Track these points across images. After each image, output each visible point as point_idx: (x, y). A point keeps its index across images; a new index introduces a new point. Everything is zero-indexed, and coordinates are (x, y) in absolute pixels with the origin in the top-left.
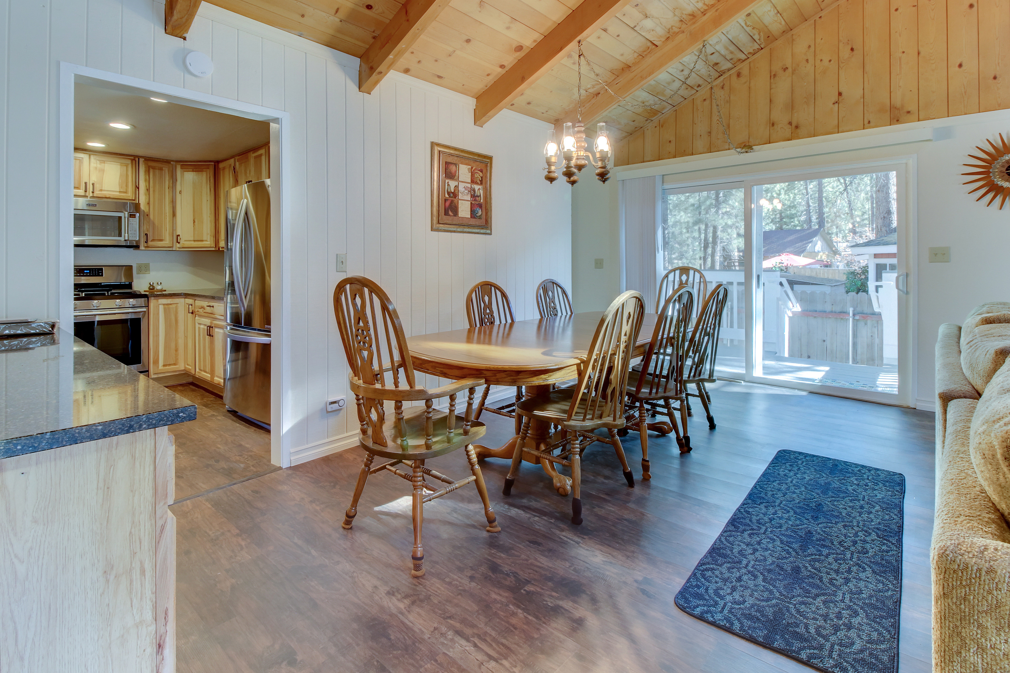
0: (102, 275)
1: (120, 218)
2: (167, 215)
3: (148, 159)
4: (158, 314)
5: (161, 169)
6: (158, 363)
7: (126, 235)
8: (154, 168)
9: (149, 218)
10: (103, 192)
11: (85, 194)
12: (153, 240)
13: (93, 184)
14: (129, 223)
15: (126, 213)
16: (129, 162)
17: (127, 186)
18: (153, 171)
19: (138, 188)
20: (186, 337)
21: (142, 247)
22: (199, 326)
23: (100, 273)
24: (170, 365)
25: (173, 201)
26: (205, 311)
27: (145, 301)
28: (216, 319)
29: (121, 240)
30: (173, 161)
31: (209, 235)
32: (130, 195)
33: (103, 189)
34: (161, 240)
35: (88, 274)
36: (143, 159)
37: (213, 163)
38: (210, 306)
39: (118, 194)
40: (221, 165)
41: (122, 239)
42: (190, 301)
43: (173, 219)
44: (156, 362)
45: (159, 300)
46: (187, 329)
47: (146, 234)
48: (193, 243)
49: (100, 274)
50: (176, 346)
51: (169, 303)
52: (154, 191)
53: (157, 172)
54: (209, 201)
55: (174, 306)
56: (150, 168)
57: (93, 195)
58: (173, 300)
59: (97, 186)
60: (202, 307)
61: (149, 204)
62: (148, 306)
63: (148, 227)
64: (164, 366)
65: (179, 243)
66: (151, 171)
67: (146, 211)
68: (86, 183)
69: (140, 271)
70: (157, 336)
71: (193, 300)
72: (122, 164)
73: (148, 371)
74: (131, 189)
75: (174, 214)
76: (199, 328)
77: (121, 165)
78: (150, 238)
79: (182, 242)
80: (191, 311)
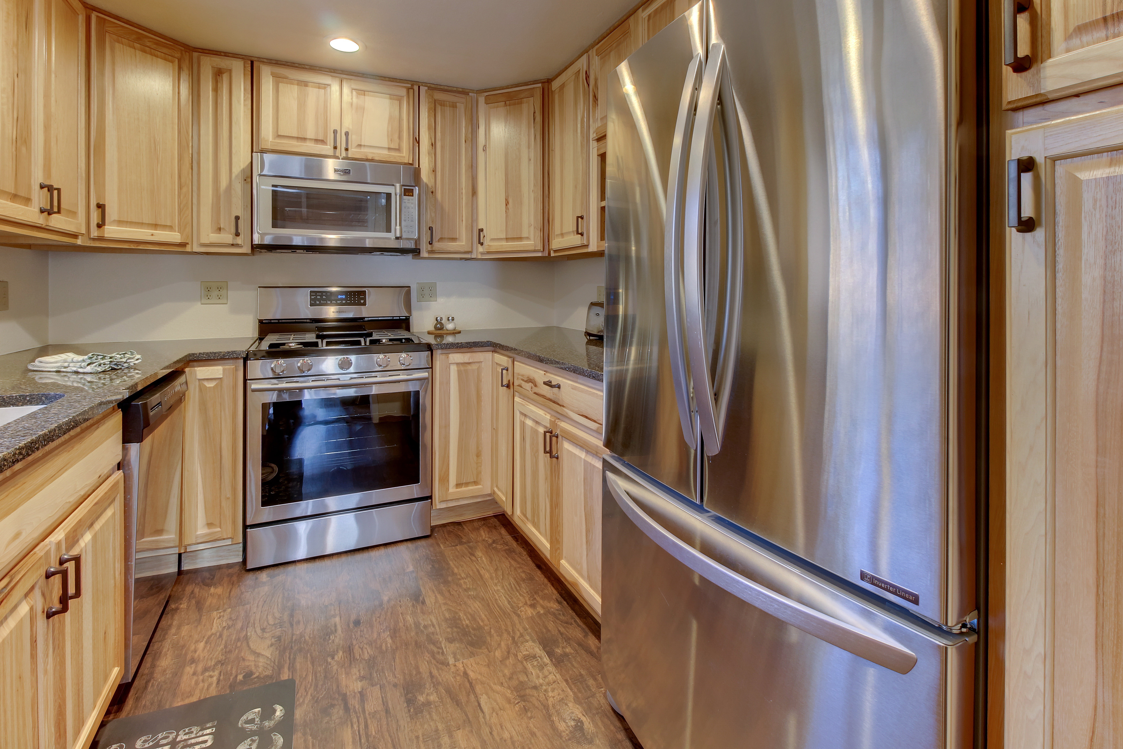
0: (364, 304)
1: (389, 196)
2: (464, 191)
3: (434, 88)
4: (448, 382)
5: (454, 106)
6: (448, 481)
7: (398, 227)
8: (443, 104)
9: (436, 199)
10: (363, 150)
11: (335, 153)
12: (441, 239)
13: (347, 134)
14: (403, 205)
15: (398, 186)
16: (403, 92)
17: (400, 137)
18: (441, 110)
19: (419, 143)
20: (495, 430)
21: (424, 254)
22: (523, 419)
23: (362, 299)
24: (467, 484)
25: (472, 165)
26: (536, 390)
27: (427, 357)
28: (566, 418)
29: (389, 239)
30: (472, 91)
31: (532, 228)
32: (405, 156)
33: (363, 144)
34: (454, 239)
35: (344, 302)
36: (426, 88)
37: (540, 85)
38: (548, 384)
39: (386, 152)
40: (555, 85)
41: (391, 235)
42: (502, 359)
43: (472, 200)
44: (445, 479)
45: (451, 356)
46: (497, 415)
47: (431, 228)
48: (504, 243)
49: (362, 301)
50: (478, 448)
51: (467, 361)
52: (443, 147)
53: (448, 110)
54: (532, 161)
55: (474, 367)
56: (437, 105)
57: (347, 154)
58: (474, 354)
59: (353, 138)
60: (530, 380)
61: (434, 171)
62: (432, 368)
63: (433, 215)
64: (458, 485)
65: (482, 244)
66: (439, 108)
67: (430, 185)
68: (335, 132)
69: (422, 297)
70: (446, 426)
71: (510, 360)
72: (392, 97)
73: (430, 497)
74: (406, 144)
75: (474, 192)
76: (523, 424)
77: (391, 99)
78: (436, 236)
79: (487, 242)
80: (505, 382)
